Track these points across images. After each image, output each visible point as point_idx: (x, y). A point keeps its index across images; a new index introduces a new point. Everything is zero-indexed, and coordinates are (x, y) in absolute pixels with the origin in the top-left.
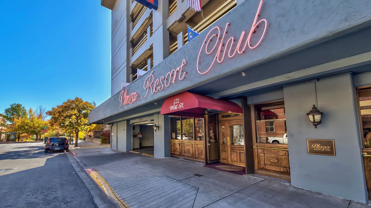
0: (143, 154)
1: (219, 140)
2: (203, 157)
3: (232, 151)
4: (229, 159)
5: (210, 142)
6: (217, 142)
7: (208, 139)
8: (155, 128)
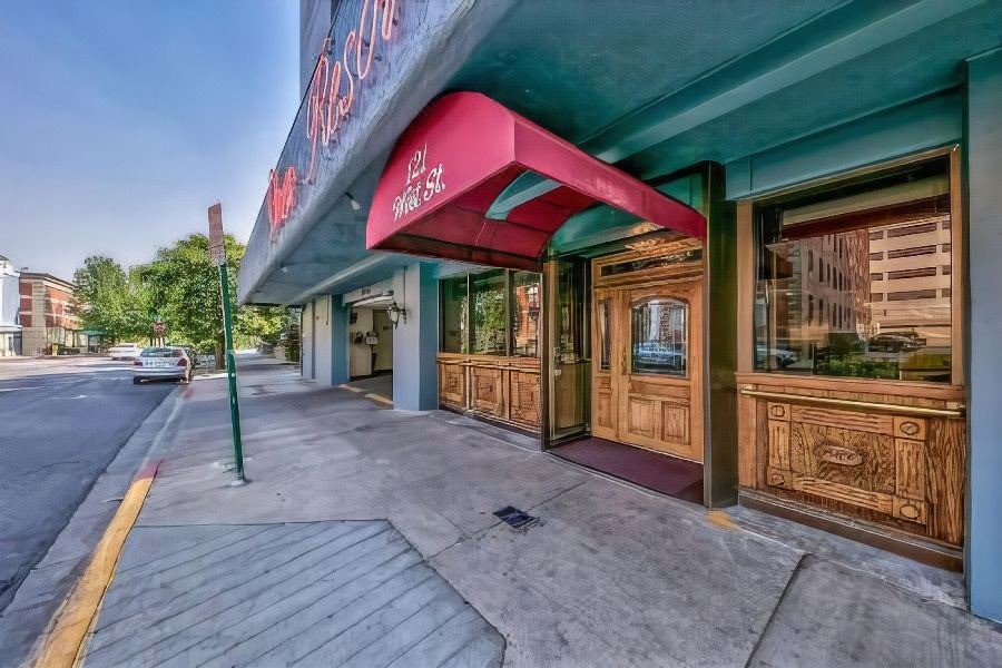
0: (369, 396)
1: (589, 356)
2: (534, 415)
3: (633, 395)
4: (624, 425)
5: (560, 364)
6: (585, 362)
7: (552, 352)
8: (394, 316)
